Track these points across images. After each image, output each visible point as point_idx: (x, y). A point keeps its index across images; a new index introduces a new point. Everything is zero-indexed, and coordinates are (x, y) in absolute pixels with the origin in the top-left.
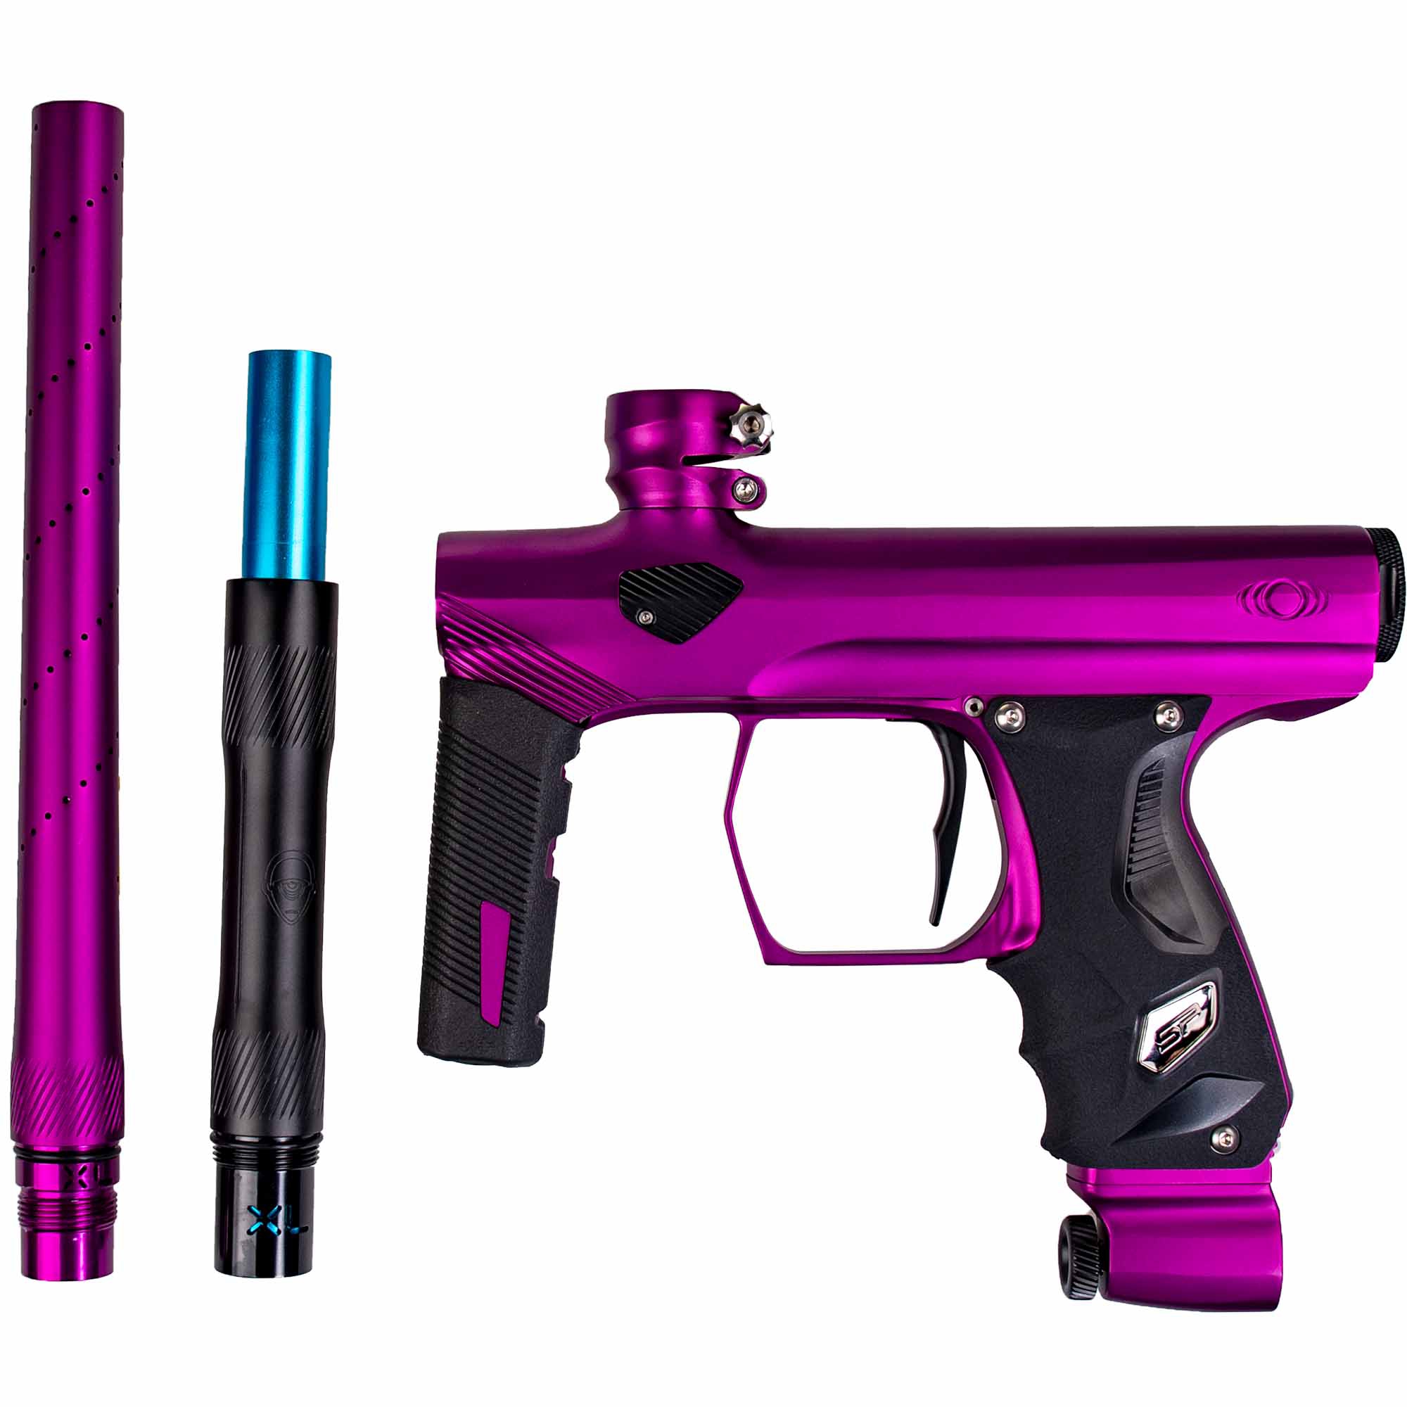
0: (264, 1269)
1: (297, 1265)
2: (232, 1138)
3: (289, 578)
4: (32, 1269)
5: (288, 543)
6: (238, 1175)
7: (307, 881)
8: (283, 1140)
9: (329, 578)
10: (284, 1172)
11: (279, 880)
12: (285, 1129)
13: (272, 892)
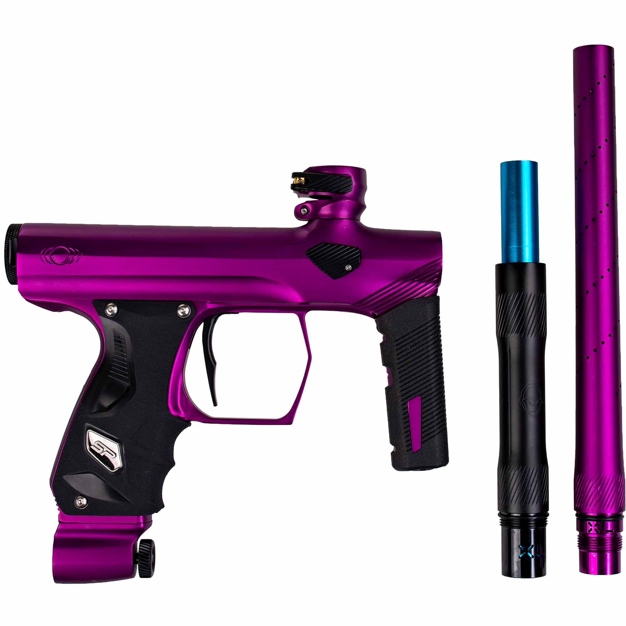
0: (525, 574)
1: (540, 572)
2: (509, 515)
3: (523, 262)
4: (585, 568)
5: (522, 247)
6: (513, 531)
7: (539, 397)
8: (532, 515)
9: (541, 261)
10: (534, 529)
11: (527, 397)
12: (533, 510)
13: (524, 403)
